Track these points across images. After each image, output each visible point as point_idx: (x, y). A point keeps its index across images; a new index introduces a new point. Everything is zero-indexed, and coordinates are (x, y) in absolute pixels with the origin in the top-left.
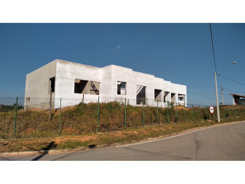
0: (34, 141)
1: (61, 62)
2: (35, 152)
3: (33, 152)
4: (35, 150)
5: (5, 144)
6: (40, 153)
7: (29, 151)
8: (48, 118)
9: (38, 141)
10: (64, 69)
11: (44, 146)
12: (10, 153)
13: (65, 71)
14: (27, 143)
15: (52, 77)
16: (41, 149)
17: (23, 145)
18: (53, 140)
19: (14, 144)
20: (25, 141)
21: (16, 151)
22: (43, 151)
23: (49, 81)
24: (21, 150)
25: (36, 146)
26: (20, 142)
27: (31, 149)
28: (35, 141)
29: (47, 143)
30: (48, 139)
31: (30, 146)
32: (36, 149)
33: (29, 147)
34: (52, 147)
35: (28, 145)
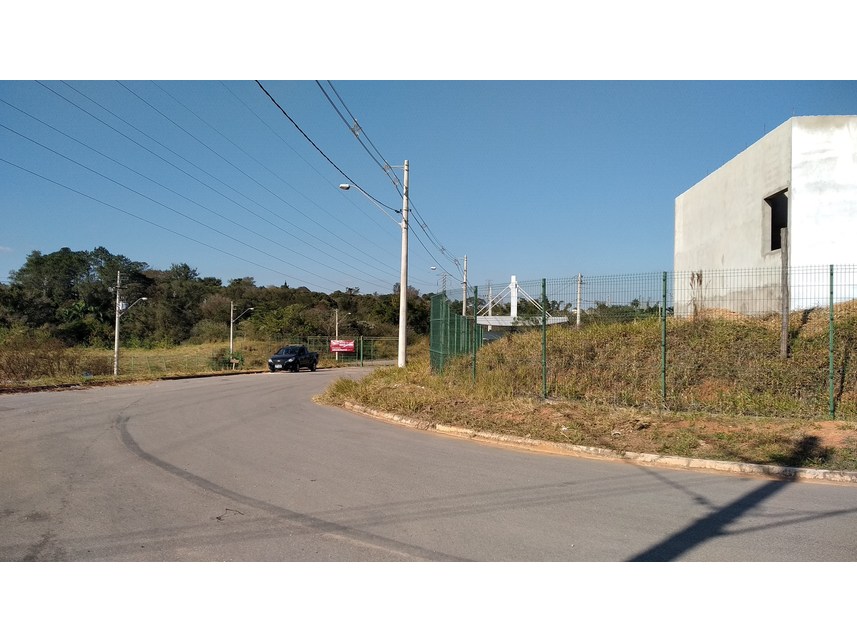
0: (734, 426)
1: (808, 126)
2: (747, 467)
3: (740, 466)
4: (747, 460)
5: (642, 427)
6: (768, 473)
7: (722, 458)
8: (775, 344)
9: (751, 427)
10: (824, 151)
11: (775, 448)
12: (661, 457)
13: (830, 159)
14: (711, 429)
15: (772, 190)
16: (768, 459)
17: (700, 437)
18: (811, 432)
19: (669, 429)
20: (703, 424)
21: (681, 452)
22: (776, 468)
23: (763, 209)
24: (695, 453)
25: (744, 446)
26: (686, 424)
27: (731, 455)
28: (739, 428)
29: (787, 441)
30: (789, 426)
31: (724, 441)
32: (746, 455)
33: (723, 447)
34: (812, 457)
35: (714, 438)
